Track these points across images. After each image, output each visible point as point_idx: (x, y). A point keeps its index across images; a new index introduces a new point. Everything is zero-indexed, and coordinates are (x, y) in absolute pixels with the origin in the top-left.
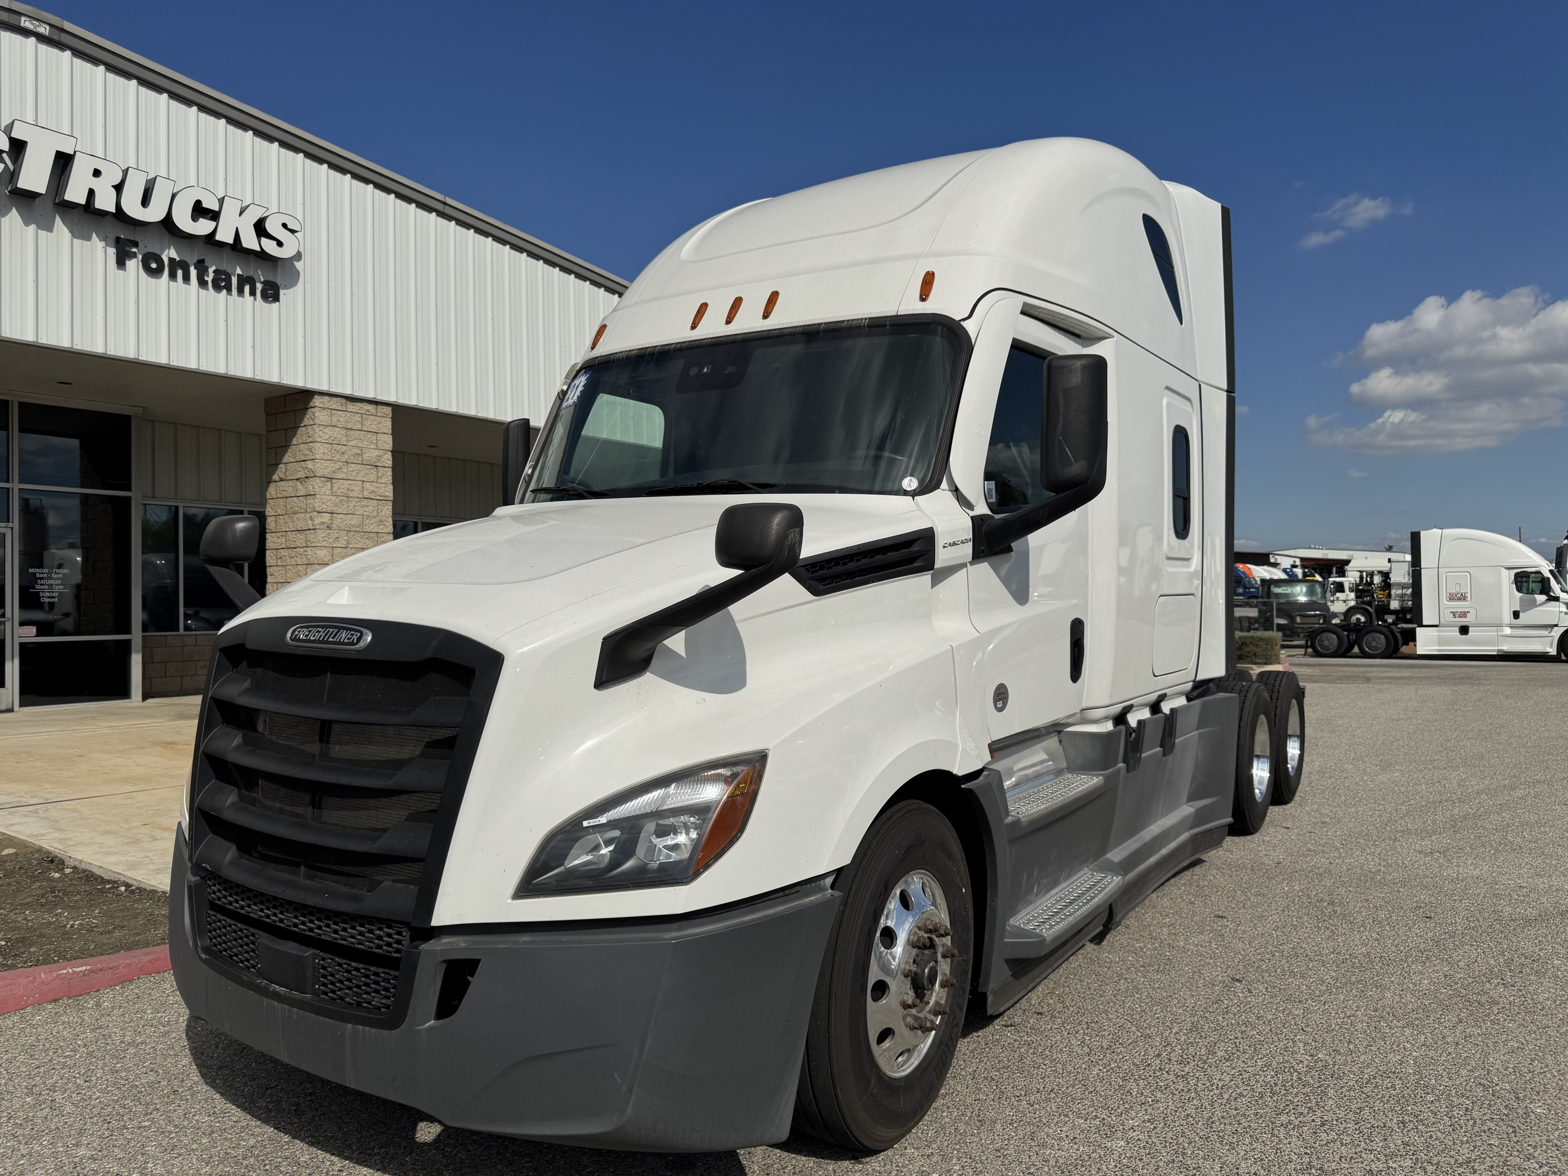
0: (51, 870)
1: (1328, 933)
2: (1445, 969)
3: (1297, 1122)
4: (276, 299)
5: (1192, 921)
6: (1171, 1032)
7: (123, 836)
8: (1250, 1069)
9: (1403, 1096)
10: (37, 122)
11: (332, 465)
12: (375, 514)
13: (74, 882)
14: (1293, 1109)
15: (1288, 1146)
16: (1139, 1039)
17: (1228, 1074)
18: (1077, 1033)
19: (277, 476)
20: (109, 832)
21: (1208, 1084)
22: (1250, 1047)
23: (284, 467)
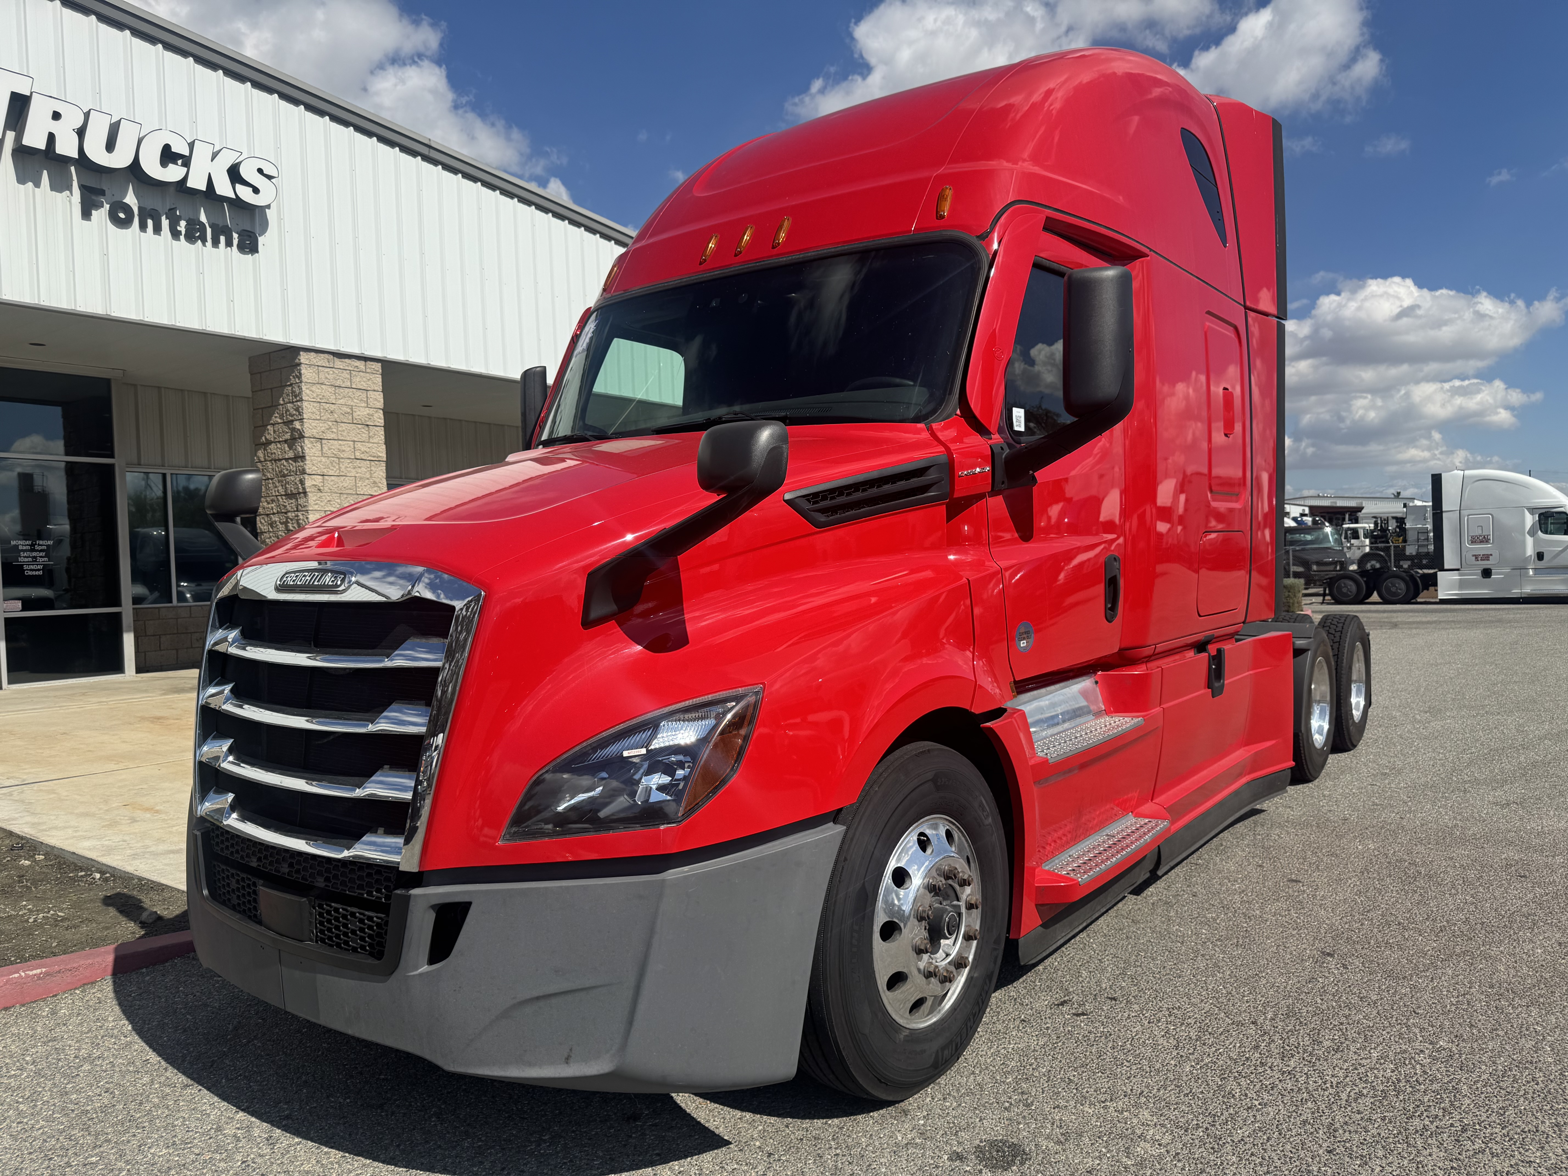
0: (21, 856)
3: (1433, 1127)
4: (254, 249)
5: (1264, 887)
6: (1266, 1018)
7: (101, 818)
8: (1364, 1062)
9: (1549, 1092)
11: (321, 425)
12: (368, 475)
13: (44, 870)
14: (1425, 1110)
15: (1430, 1158)
16: (1231, 1027)
17: (1341, 1069)
18: (1159, 1021)
19: (266, 438)
20: (86, 815)
21: (1320, 1081)
22: (1359, 1034)
23: (272, 429)
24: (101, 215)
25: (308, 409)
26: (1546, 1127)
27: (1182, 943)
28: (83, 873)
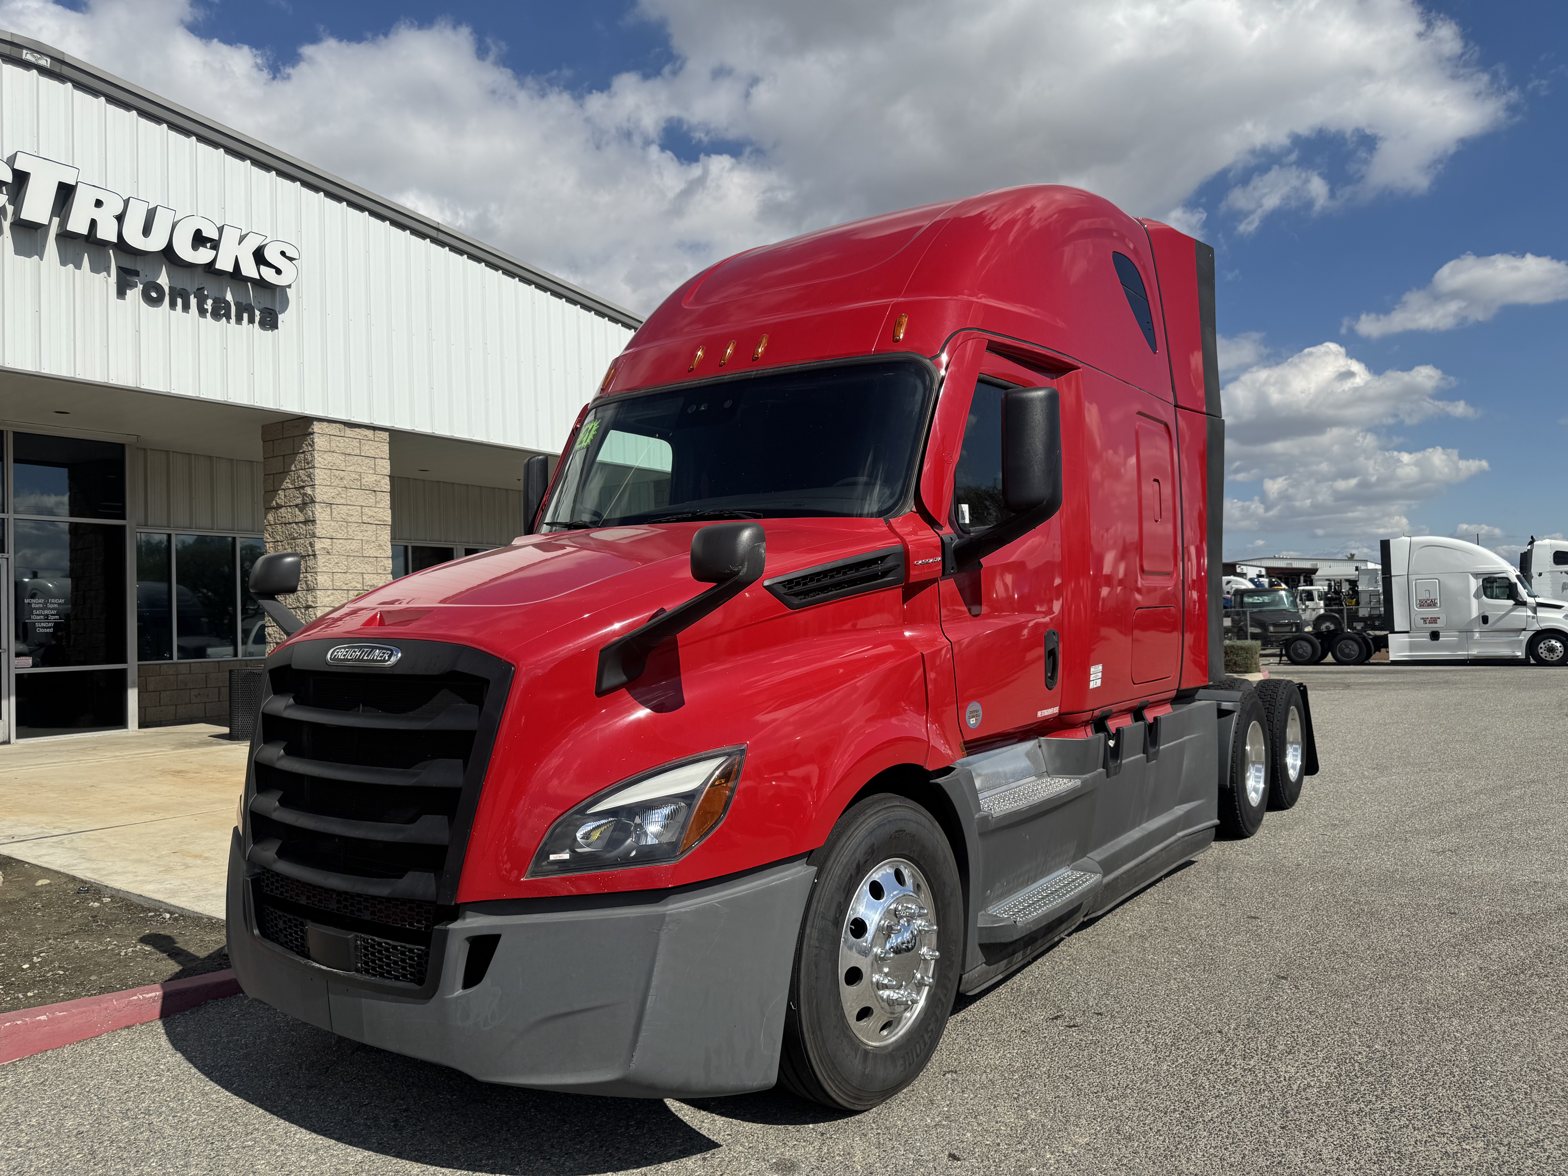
0: (88, 899)
1: (1360, 930)
2: (1478, 962)
3: (1367, 1110)
4: (274, 325)
5: (1227, 923)
6: (1230, 1028)
7: (155, 865)
8: (1312, 1061)
9: (1463, 1083)
10: (38, 153)
11: (331, 491)
12: (374, 539)
13: (113, 911)
14: (1361, 1097)
15: (1364, 1132)
16: (1200, 1035)
17: (1293, 1066)
18: (1139, 1031)
19: (276, 503)
20: (140, 861)
21: (1275, 1076)
22: (1308, 1040)
23: (283, 493)
24: (134, 294)
25: (320, 475)
26: (1459, 1108)
27: (1157, 969)
28: (153, 914)
